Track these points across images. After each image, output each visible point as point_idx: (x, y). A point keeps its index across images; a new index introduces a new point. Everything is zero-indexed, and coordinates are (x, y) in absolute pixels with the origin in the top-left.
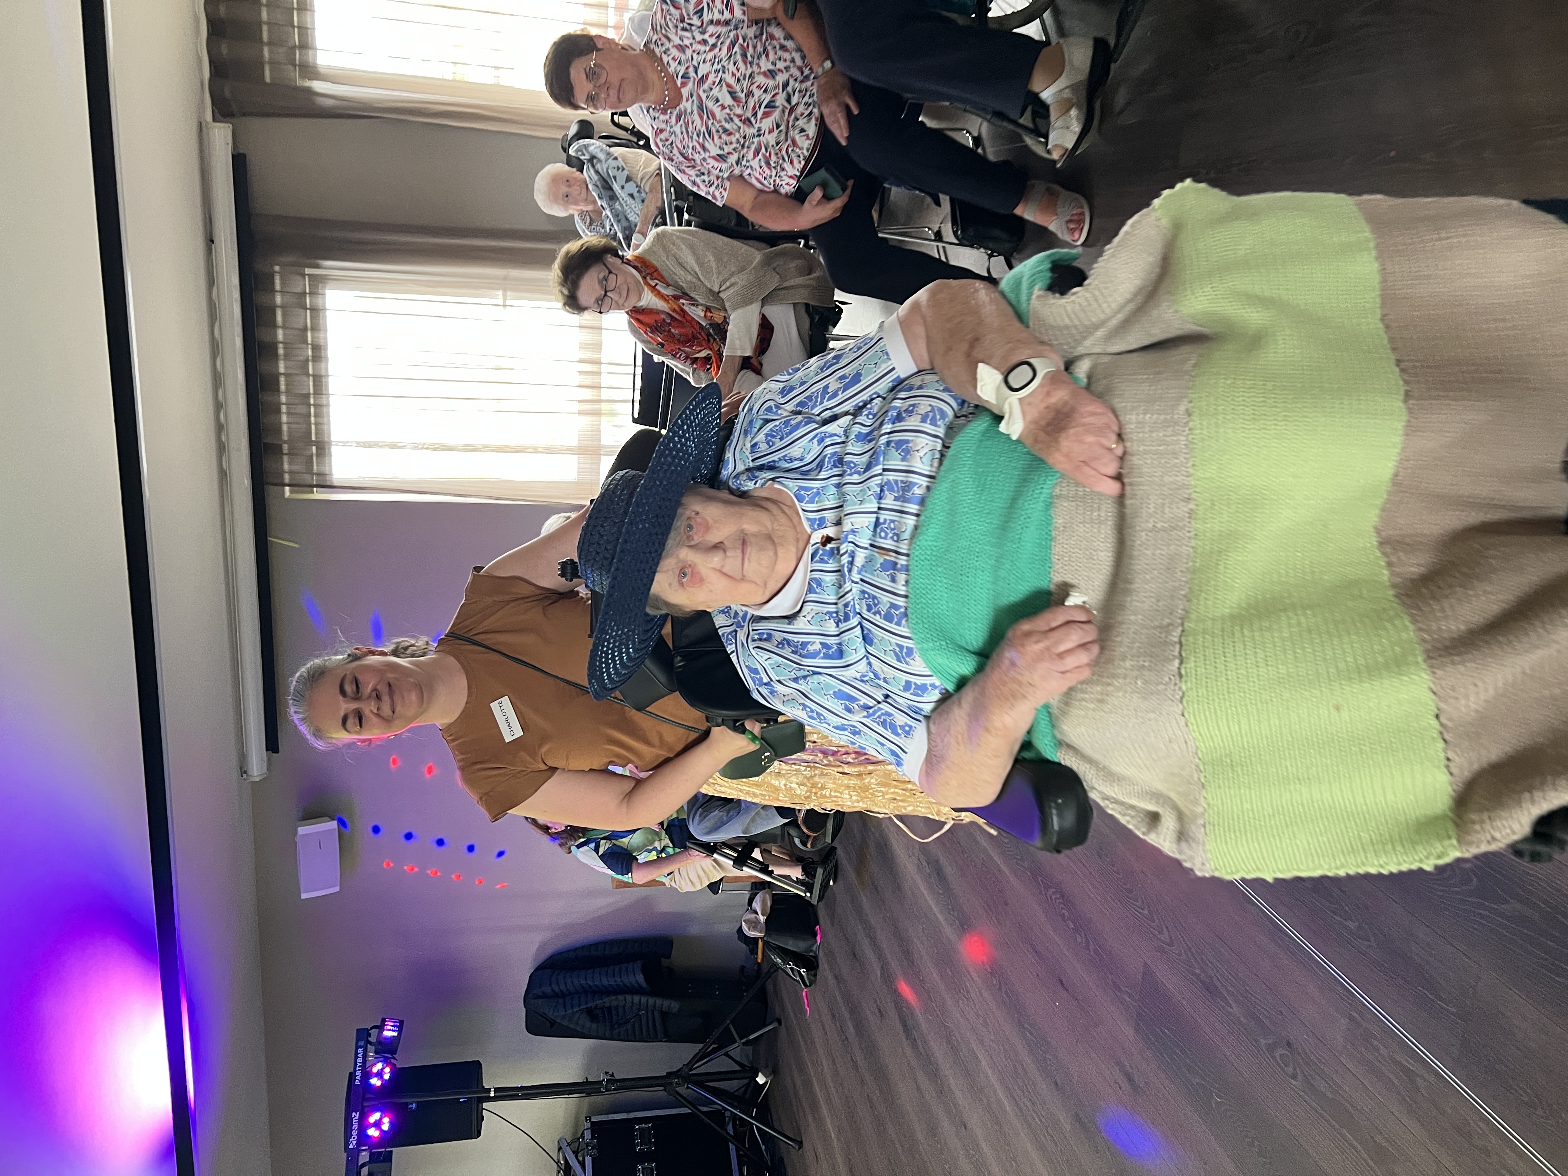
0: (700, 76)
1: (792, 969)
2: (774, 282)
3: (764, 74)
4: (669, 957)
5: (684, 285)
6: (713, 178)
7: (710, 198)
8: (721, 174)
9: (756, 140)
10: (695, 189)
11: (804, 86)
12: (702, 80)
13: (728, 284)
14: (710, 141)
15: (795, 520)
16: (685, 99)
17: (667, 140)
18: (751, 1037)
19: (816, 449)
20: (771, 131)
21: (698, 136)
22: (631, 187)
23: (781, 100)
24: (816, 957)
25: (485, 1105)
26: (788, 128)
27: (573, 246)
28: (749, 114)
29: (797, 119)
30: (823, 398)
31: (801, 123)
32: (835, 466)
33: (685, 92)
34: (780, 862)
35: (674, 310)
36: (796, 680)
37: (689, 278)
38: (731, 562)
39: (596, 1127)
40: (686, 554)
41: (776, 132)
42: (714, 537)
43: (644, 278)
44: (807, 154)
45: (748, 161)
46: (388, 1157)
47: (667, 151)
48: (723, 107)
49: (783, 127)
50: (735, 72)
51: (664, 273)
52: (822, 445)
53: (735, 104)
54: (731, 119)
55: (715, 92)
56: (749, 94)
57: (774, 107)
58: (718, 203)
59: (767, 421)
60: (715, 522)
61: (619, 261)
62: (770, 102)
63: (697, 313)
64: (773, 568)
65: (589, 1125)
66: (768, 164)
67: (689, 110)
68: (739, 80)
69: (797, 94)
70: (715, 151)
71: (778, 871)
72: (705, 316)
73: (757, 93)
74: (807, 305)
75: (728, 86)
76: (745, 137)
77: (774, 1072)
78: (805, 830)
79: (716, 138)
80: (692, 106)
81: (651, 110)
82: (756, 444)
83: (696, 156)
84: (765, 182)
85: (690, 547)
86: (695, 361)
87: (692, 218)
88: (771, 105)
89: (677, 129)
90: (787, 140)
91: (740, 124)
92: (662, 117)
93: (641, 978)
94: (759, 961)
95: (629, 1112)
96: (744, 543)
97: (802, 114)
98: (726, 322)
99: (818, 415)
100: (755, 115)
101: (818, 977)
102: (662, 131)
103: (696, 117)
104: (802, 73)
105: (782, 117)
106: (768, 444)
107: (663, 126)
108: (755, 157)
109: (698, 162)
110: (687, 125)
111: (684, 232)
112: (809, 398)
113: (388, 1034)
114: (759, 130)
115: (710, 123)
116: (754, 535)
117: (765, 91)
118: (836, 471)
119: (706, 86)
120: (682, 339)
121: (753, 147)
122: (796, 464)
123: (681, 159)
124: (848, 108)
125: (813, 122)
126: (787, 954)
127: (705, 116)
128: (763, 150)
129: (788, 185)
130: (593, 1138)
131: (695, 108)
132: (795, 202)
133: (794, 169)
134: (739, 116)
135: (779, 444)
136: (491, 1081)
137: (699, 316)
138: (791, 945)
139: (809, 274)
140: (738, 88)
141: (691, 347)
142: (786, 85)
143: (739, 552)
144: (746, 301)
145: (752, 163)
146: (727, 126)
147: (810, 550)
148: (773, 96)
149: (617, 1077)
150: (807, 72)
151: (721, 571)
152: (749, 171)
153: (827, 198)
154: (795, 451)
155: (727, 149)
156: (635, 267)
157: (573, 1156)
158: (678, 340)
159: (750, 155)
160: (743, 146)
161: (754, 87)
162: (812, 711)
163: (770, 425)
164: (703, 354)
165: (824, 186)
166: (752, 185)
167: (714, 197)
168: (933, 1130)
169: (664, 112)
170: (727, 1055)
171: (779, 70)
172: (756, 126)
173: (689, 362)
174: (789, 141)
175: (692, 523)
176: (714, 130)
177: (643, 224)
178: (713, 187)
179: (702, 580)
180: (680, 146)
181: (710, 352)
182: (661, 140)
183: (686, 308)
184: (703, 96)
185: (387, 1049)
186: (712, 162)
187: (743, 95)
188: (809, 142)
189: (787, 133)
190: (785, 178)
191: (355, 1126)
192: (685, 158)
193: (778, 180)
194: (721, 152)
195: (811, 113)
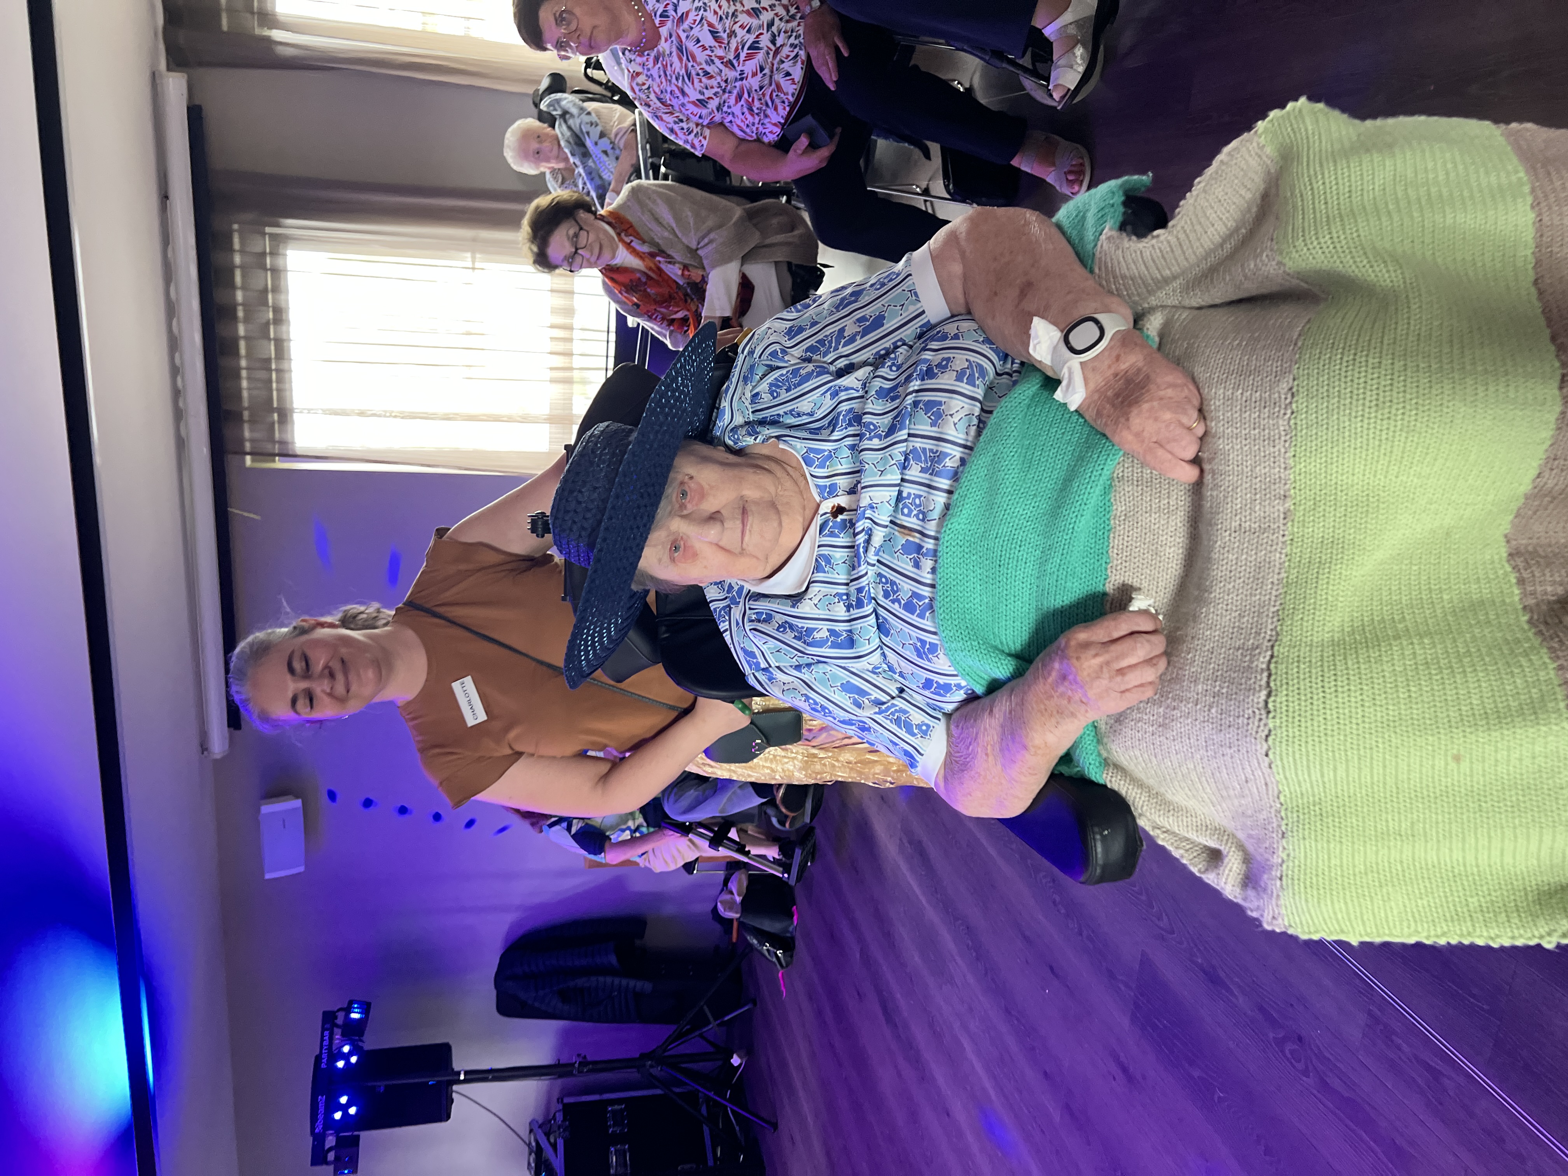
0: (679, 14)
1: (768, 950)
2: (755, 239)
3: (748, 12)
4: (642, 936)
5: (660, 242)
6: (692, 125)
7: (688, 147)
8: (701, 121)
9: (738, 84)
10: (672, 137)
11: (790, 25)
12: (682, 19)
13: (706, 240)
14: (690, 84)
15: (802, 484)
16: (663, 39)
17: (644, 84)
18: (726, 1018)
19: (828, 403)
20: (754, 74)
21: (677, 79)
22: (605, 143)
23: (765, 41)
24: (793, 939)
25: (455, 1087)
26: (772, 71)
27: (543, 201)
28: (731, 56)
29: (783, 62)
30: (838, 343)
31: (786, 66)
32: (850, 424)
33: (664, 31)
34: (757, 842)
35: (650, 269)
36: (798, 667)
37: (666, 234)
38: (730, 533)
39: (567, 1109)
40: (677, 525)
41: (760, 75)
42: (710, 505)
43: (619, 234)
44: (792, 99)
45: (729, 107)
46: (355, 1142)
47: (643, 96)
48: (704, 48)
49: (767, 71)
50: (718, 9)
51: (640, 230)
52: (836, 400)
53: (717, 44)
54: (712, 61)
55: (696, 32)
56: (733, 34)
57: (758, 48)
58: (697, 153)
59: (772, 369)
60: (712, 487)
61: (592, 217)
62: (754, 42)
63: (674, 272)
64: (777, 540)
65: (560, 1107)
66: (751, 110)
67: (668, 52)
68: (721, 18)
69: (782, 34)
70: (694, 96)
71: (755, 851)
72: (683, 275)
73: (740, 33)
74: (789, 264)
75: (710, 25)
76: (726, 81)
77: (749, 1052)
78: (784, 810)
79: (696, 81)
80: (671, 47)
81: (627, 52)
82: (757, 394)
83: (675, 102)
84: (748, 130)
85: (683, 517)
86: (671, 322)
87: (669, 171)
88: (754, 46)
89: (654, 72)
90: (771, 85)
91: (721, 67)
92: (639, 60)
93: (613, 959)
94: (734, 940)
95: (601, 1093)
96: (744, 512)
97: (788, 56)
98: (704, 280)
99: (831, 363)
100: (737, 57)
101: (795, 958)
102: (638, 74)
103: (675, 59)
104: (788, 11)
105: (766, 61)
106: (772, 395)
107: (639, 69)
108: (737, 102)
109: (677, 108)
110: (665, 67)
111: (660, 186)
112: (821, 342)
113: (355, 1016)
114: (742, 72)
115: (690, 65)
116: (756, 503)
117: (749, 31)
118: (851, 430)
119: (685, 26)
120: (658, 299)
121: (735, 92)
122: (805, 419)
123: (659, 104)
124: (837, 49)
125: (799, 65)
126: (764, 936)
127: (685, 58)
128: (746, 95)
129: (772, 134)
130: (564, 1120)
131: (674, 49)
132: (779, 152)
133: (778, 115)
134: (721, 58)
135: (784, 396)
136: (461, 1063)
137: (676, 275)
138: (769, 925)
139: (792, 230)
140: (719, 28)
141: (667, 307)
142: (771, 24)
143: (738, 523)
144: (725, 260)
145: (734, 109)
146: (708, 69)
147: (818, 521)
148: (757, 37)
149: (589, 1059)
150: (793, 10)
151: (717, 545)
152: (730, 118)
153: (813, 146)
154: (804, 405)
155: (709, 93)
156: (609, 224)
157: (545, 1138)
158: (654, 300)
159: (732, 101)
160: (724, 91)
161: (736, 27)
162: (816, 703)
163: (776, 374)
164: (680, 315)
165: (811, 134)
166: (733, 134)
167: (693, 146)
168: (913, 1116)
169: (641, 55)
170: (701, 1036)
171: (764, 8)
172: (739, 69)
173: (665, 323)
174: (773, 86)
175: (686, 488)
176: (693, 73)
177: (616, 181)
178: (693, 135)
179: (695, 555)
180: (657, 90)
181: (686, 313)
182: (638, 84)
183: (663, 266)
184: (683, 36)
185: (354, 1032)
186: (692, 108)
187: (725, 36)
188: (795, 87)
189: (771, 77)
190: (768, 125)
191: (321, 1110)
192: (662, 103)
193: (761, 129)
194: (701, 97)
195: (797, 56)
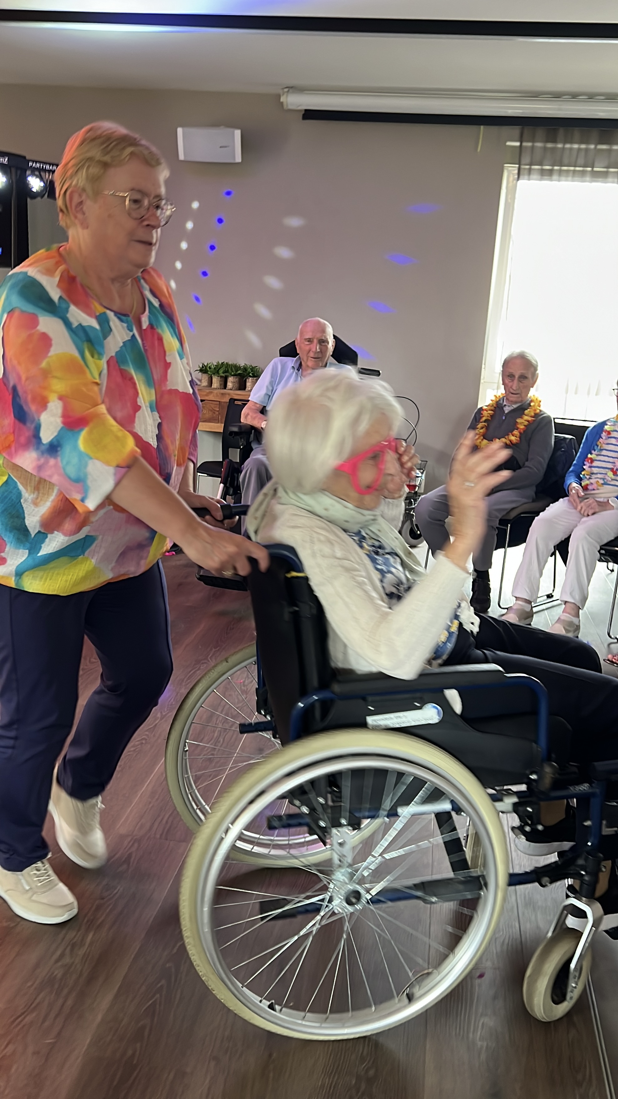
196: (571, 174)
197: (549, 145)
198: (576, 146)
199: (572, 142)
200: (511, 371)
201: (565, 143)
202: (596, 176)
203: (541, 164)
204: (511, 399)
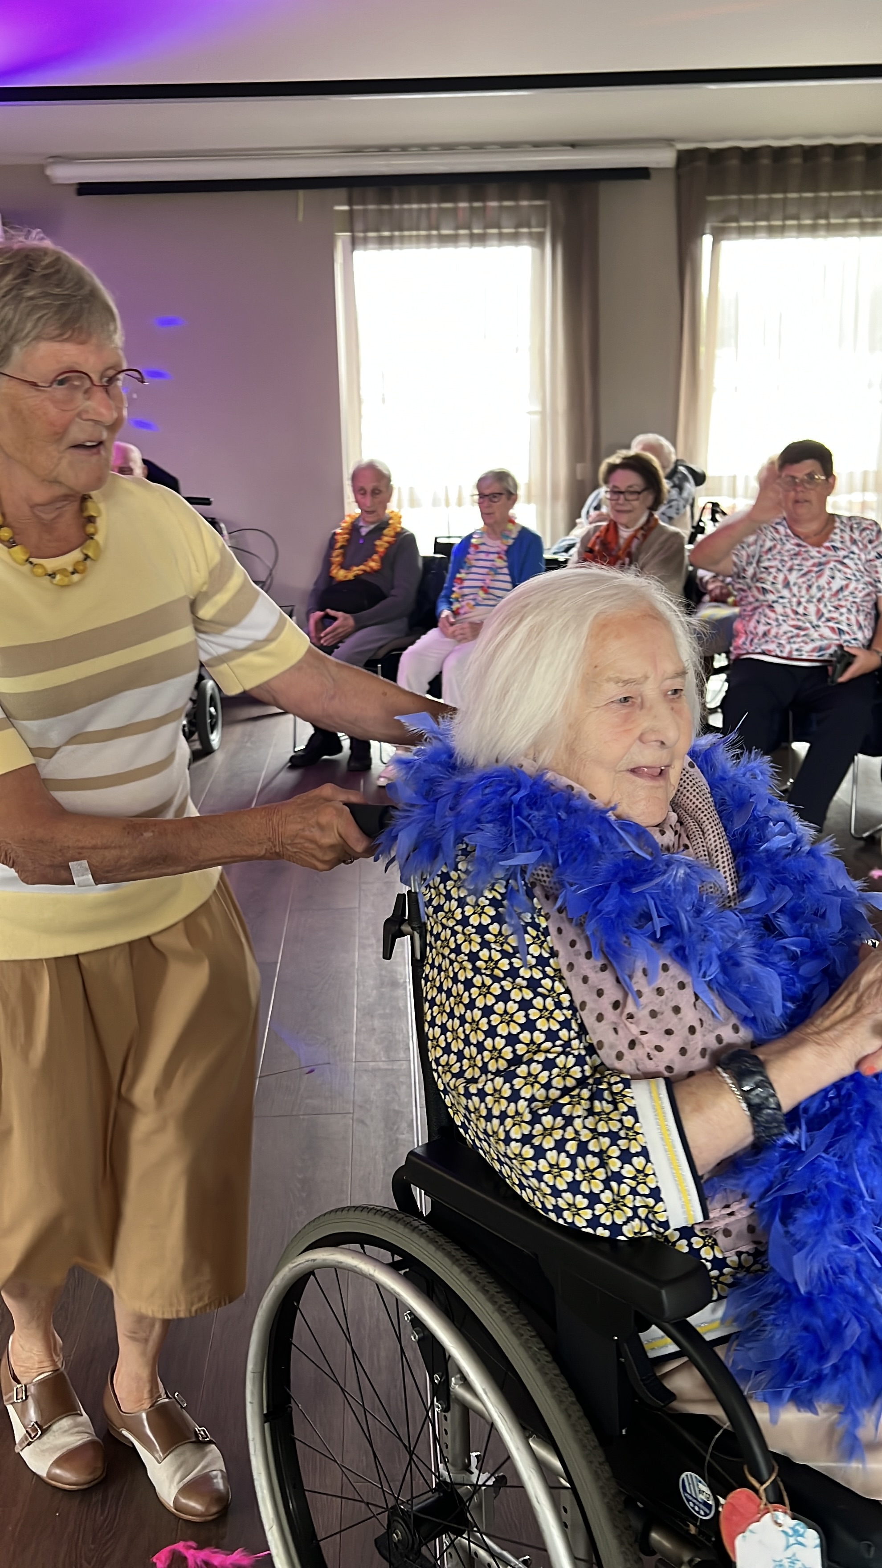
196: (414, 239)
197: (386, 207)
198: (415, 206)
199: (409, 202)
200: (361, 484)
201: (402, 202)
202: (444, 240)
203: (377, 230)
204: (367, 519)
